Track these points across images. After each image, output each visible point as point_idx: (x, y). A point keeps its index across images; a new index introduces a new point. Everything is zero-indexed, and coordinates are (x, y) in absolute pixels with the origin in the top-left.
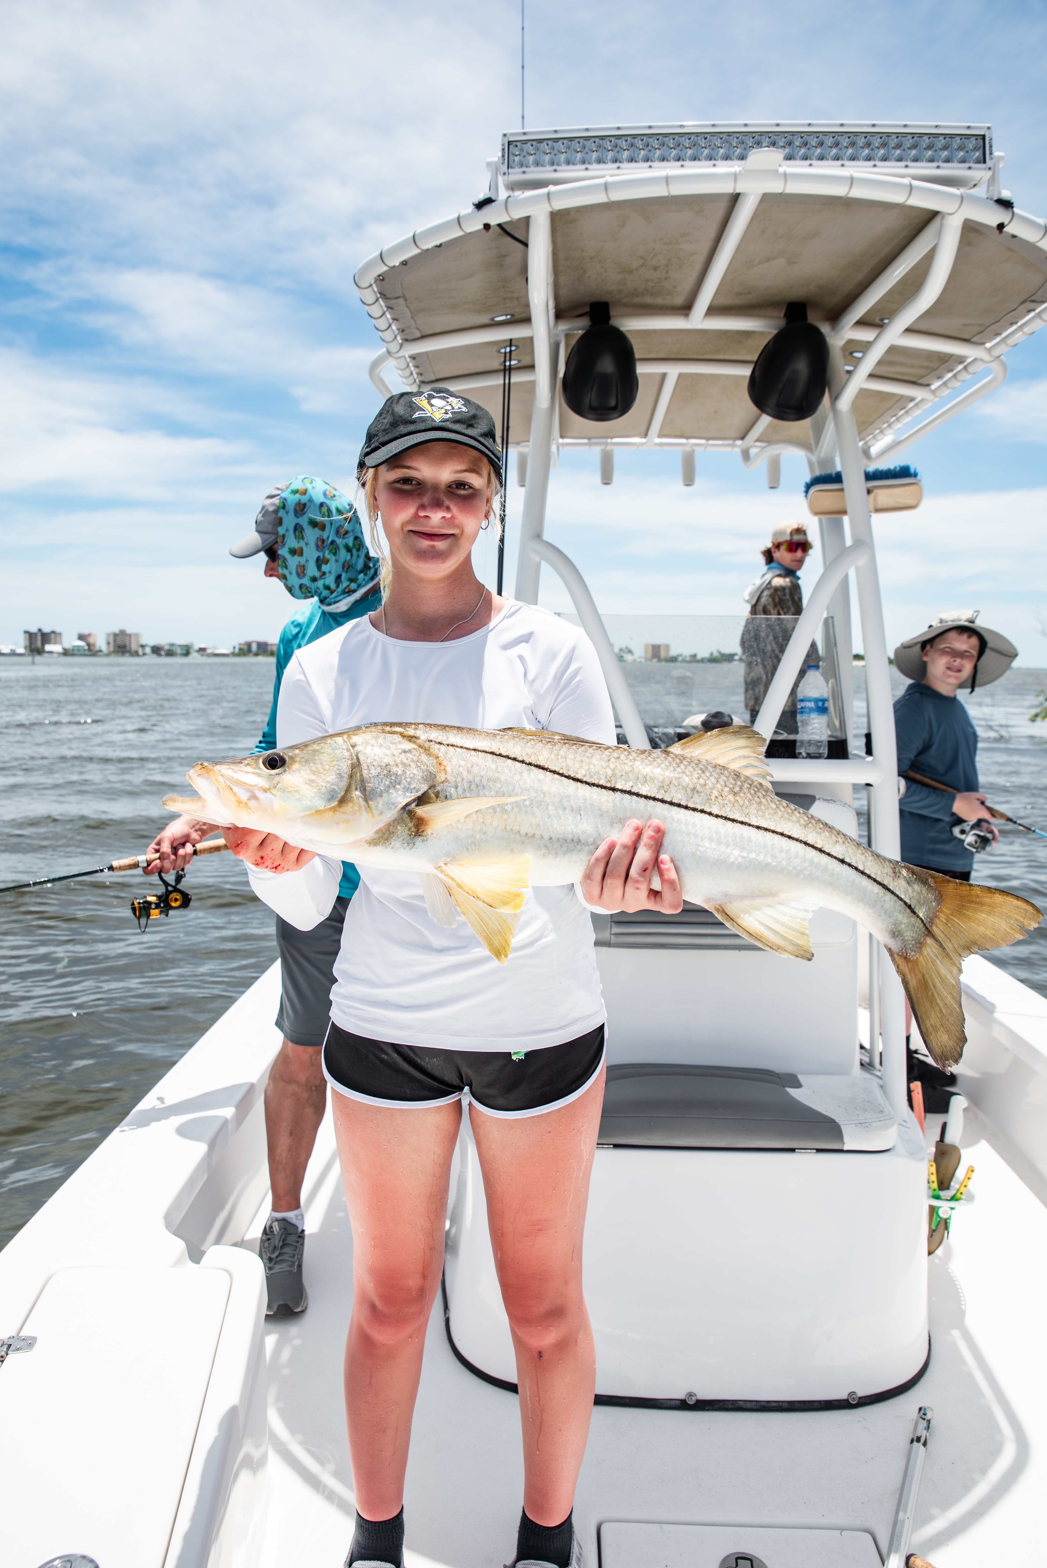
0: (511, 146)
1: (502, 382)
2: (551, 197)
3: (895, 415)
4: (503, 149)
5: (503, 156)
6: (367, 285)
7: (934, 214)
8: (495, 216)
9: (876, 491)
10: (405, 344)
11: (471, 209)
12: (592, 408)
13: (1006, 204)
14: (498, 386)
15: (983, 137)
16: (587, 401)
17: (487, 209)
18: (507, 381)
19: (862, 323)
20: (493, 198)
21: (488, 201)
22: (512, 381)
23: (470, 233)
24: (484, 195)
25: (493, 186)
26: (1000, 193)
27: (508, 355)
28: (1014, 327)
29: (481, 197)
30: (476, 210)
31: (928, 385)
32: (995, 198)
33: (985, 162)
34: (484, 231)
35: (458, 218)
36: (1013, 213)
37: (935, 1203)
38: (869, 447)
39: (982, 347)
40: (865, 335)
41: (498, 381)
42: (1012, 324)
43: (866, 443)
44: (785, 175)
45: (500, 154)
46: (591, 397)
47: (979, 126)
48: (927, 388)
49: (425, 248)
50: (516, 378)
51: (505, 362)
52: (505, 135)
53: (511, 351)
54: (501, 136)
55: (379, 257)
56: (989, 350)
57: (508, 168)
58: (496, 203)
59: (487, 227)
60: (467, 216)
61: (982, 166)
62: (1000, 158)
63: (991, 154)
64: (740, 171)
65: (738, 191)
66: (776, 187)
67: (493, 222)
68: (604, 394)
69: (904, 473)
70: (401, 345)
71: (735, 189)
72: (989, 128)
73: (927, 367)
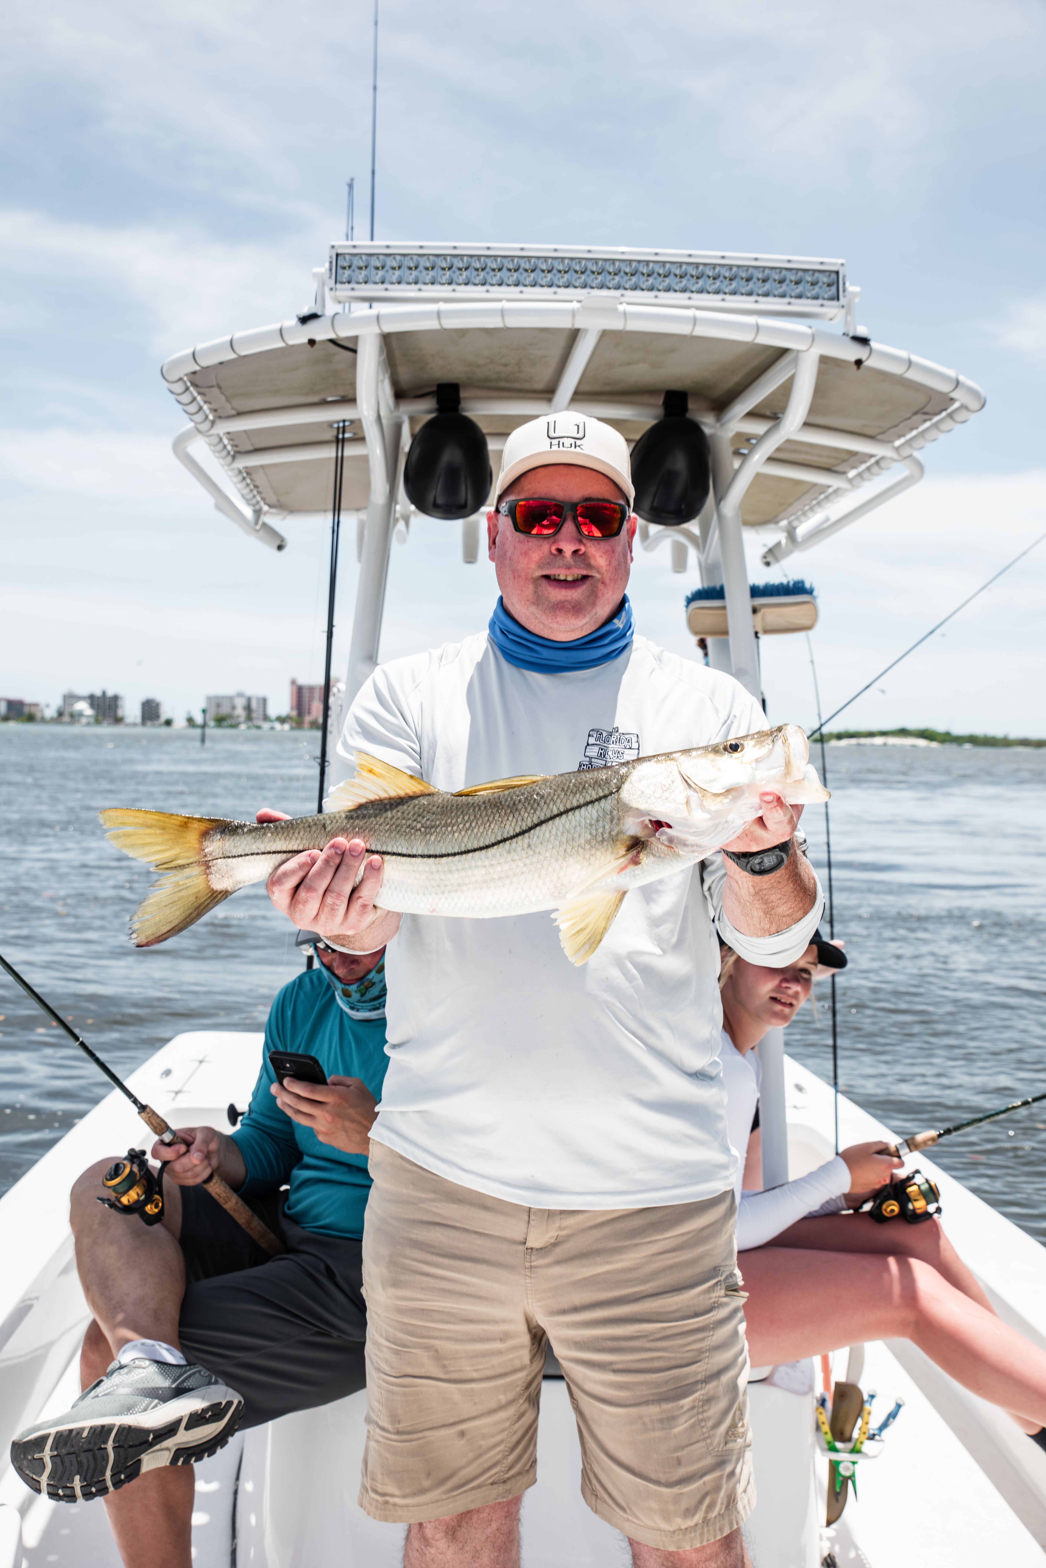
0: (339, 258)
1: (334, 455)
2: (380, 319)
3: (816, 499)
4: (331, 263)
5: (331, 270)
6: (176, 378)
7: (784, 351)
8: (320, 332)
9: (763, 610)
10: (218, 421)
11: (294, 322)
12: (436, 506)
13: (863, 341)
14: (329, 459)
15: (837, 273)
16: (431, 498)
17: (313, 325)
18: (340, 454)
19: (752, 415)
20: (319, 313)
21: (314, 316)
22: (346, 454)
23: (293, 346)
24: (309, 309)
25: (320, 299)
26: (855, 329)
27: (341, 430)
28: (914, 433)
29: (305, 311)
30: (299, 324)
31: (844, 473)
32: (851, 334)
33: (838, 299)
34: (309, 347)
35: (281, 330)
36: (871, 350)
37: (835, 1456)
38: (795, 528)
39: (890, 445)
40: (757, 428)
41: (329, 453)
42: (912, 429)
43: (790, 523)
44: (625, 314)
45: (327, 265)
46: (436, 492)
47: (832, 262)
48: (843, 476)
49: (243, 353)
50: (350, 451)
51: (338, 433)
52: (333, 247)
53: (344, 427)
54: (328, 248)
55: (191, 356)
56: (897, 449)
57: (336, 282)
58: (321, 319)
59: (312, 342)
60: (290, 329)
61: (835, 303)
62: (855, 294)
63: (844, 291)
64: (578, 309)
65: (577, 326)
66: (617, 325)
67: (319, 337)
68: (451, 487)
69: (798, 589)
70: (213, 423)
71: (573, 325)
72: (842, 265)
73: (836, 458)
